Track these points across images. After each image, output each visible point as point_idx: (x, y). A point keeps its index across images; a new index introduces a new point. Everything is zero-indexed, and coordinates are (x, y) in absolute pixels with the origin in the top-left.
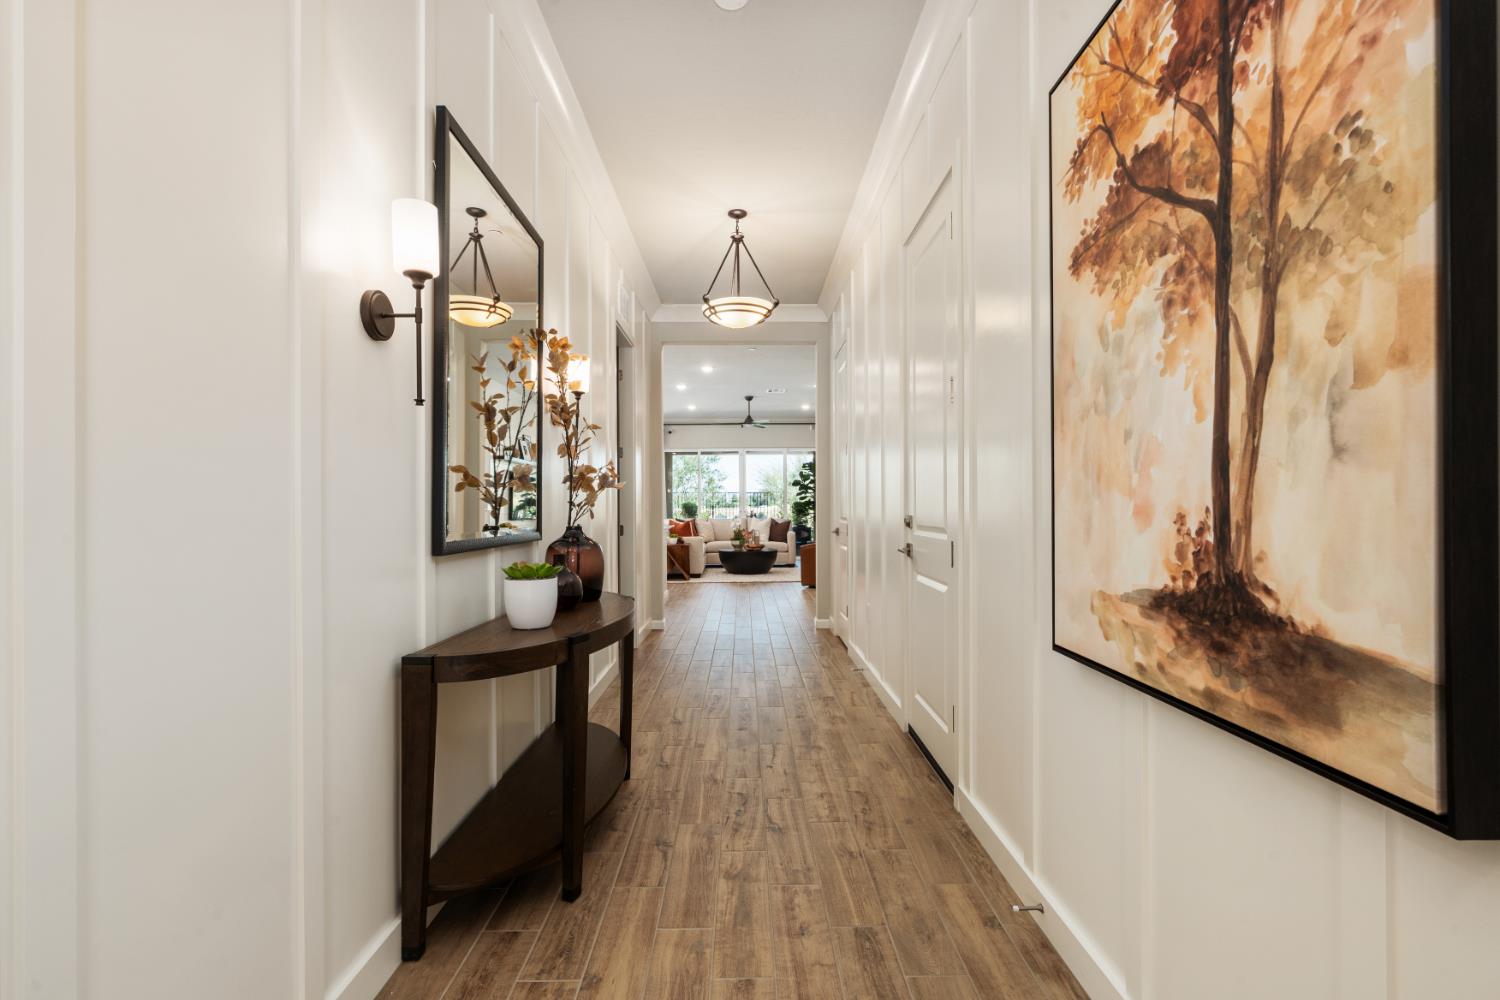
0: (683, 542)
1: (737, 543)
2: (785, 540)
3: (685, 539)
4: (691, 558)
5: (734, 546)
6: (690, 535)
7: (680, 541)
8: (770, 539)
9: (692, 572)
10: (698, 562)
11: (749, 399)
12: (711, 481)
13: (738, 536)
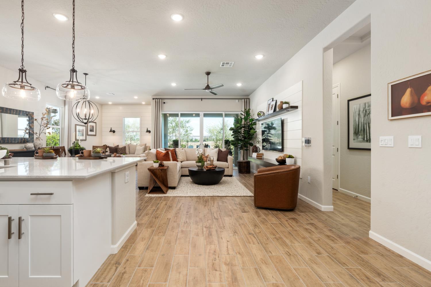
0: (163, 166)
1: (200, 164)
2: (227, 161)
3: (165, 163)
4: (168, 176)
5: (198, 166)
6: (169, 160)
7: (161, 165)
8: (218, 160)
9: (169, 186)
10: (173, 178)
11: (208, 74)
12: (187, 131)
13: (201, 159)
